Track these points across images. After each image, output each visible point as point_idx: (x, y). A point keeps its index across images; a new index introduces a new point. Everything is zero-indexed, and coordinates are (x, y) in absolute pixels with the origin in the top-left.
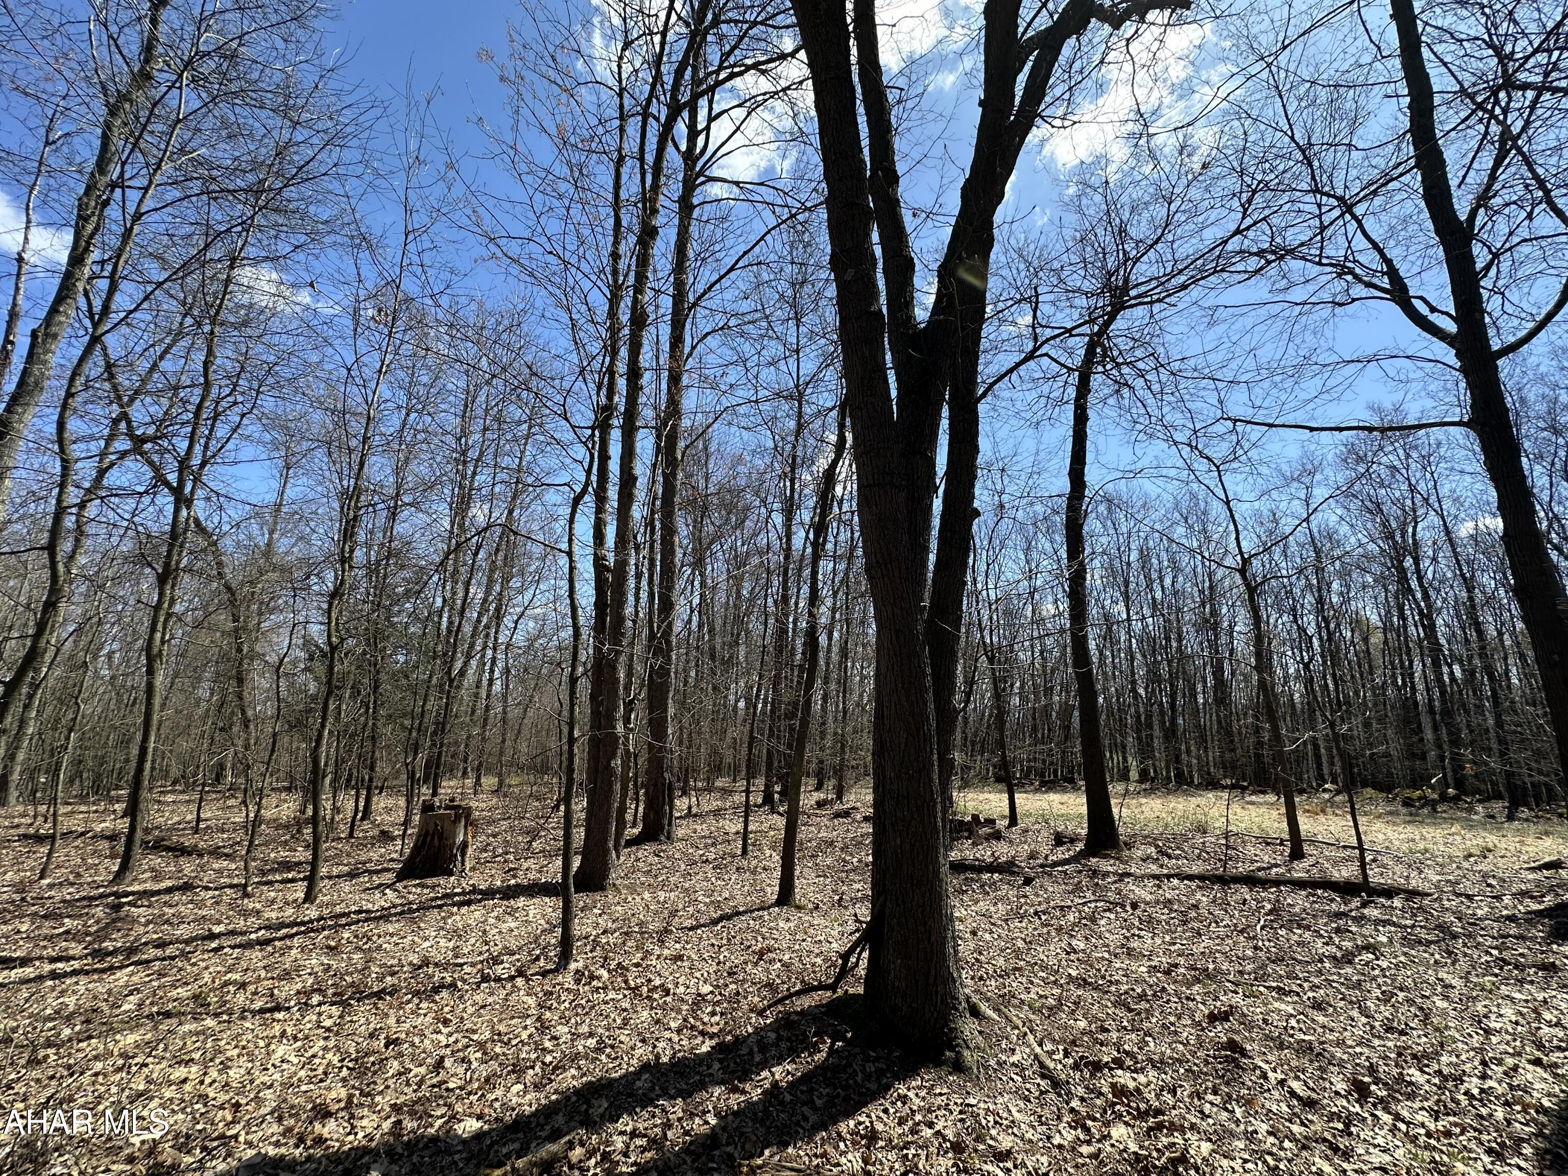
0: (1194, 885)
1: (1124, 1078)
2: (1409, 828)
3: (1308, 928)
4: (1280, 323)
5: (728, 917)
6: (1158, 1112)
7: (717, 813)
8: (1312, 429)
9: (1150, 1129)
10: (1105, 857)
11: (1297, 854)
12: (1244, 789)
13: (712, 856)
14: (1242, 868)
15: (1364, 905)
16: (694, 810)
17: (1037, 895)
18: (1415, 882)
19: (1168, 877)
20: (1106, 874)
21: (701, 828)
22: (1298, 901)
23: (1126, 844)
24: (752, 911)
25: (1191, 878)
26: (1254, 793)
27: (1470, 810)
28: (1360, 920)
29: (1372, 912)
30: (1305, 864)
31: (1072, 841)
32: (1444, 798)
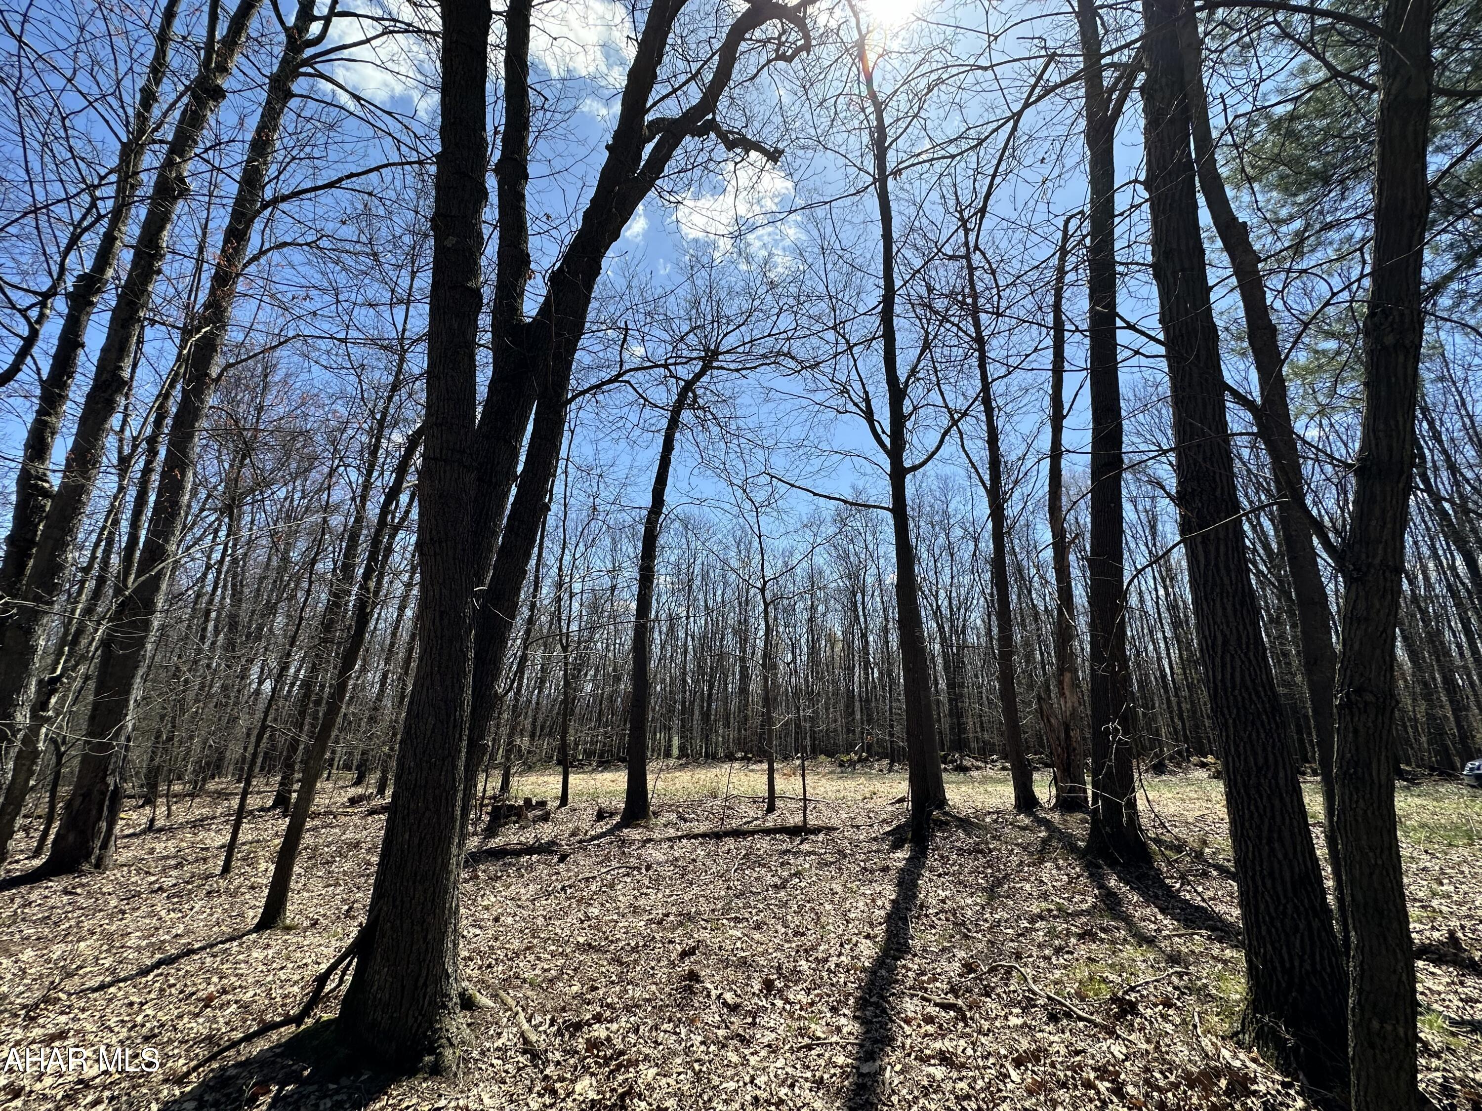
0: (696, 842)
1: (600, 1031)
2: (840, 782)
3: (764, 866)
4: (805, 414)
5: (170, 961)
6: (622, 1053)
7: (197, 824)
8: (815, 494)
9: (611, 1072)
10: (637, 826)
11: (771, 809)
12: (749, 759)
13: (168, 882)
14: (735, 823)
15: (802, 843)
16: (159, 824)
17: (568, 870)
18: (834, 822)
19: (680, 838)
20: (632, 842)
21: (164, 846)
22: (763, 844)
23: (654, 813)
24: (212, 946)
25: (696, 837)
26: (755, 763)
27: (871, 767)
28: (796, 854)
29: (806, 847)
30: (774, 816)
31: (612, 815)
32: (860, 760)
